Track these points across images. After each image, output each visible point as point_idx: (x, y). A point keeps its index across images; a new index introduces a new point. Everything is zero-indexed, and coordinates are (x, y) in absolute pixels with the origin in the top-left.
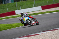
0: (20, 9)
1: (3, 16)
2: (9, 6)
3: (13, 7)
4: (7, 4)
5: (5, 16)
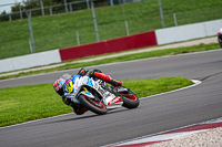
0: (174, 25)
1: (111, 51)
2: (130, 13)
3: (146, 18)
4: (124, 6)
5: (117, 51)
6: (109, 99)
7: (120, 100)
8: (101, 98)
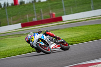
6: (52, 46)
7: (59, 46)
8: (48, 45)
